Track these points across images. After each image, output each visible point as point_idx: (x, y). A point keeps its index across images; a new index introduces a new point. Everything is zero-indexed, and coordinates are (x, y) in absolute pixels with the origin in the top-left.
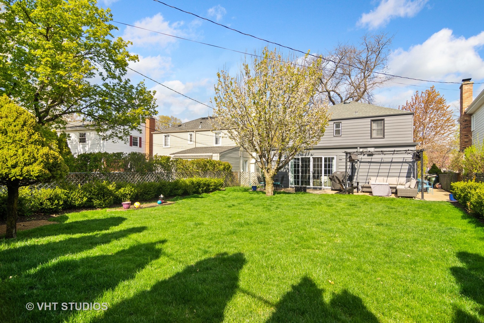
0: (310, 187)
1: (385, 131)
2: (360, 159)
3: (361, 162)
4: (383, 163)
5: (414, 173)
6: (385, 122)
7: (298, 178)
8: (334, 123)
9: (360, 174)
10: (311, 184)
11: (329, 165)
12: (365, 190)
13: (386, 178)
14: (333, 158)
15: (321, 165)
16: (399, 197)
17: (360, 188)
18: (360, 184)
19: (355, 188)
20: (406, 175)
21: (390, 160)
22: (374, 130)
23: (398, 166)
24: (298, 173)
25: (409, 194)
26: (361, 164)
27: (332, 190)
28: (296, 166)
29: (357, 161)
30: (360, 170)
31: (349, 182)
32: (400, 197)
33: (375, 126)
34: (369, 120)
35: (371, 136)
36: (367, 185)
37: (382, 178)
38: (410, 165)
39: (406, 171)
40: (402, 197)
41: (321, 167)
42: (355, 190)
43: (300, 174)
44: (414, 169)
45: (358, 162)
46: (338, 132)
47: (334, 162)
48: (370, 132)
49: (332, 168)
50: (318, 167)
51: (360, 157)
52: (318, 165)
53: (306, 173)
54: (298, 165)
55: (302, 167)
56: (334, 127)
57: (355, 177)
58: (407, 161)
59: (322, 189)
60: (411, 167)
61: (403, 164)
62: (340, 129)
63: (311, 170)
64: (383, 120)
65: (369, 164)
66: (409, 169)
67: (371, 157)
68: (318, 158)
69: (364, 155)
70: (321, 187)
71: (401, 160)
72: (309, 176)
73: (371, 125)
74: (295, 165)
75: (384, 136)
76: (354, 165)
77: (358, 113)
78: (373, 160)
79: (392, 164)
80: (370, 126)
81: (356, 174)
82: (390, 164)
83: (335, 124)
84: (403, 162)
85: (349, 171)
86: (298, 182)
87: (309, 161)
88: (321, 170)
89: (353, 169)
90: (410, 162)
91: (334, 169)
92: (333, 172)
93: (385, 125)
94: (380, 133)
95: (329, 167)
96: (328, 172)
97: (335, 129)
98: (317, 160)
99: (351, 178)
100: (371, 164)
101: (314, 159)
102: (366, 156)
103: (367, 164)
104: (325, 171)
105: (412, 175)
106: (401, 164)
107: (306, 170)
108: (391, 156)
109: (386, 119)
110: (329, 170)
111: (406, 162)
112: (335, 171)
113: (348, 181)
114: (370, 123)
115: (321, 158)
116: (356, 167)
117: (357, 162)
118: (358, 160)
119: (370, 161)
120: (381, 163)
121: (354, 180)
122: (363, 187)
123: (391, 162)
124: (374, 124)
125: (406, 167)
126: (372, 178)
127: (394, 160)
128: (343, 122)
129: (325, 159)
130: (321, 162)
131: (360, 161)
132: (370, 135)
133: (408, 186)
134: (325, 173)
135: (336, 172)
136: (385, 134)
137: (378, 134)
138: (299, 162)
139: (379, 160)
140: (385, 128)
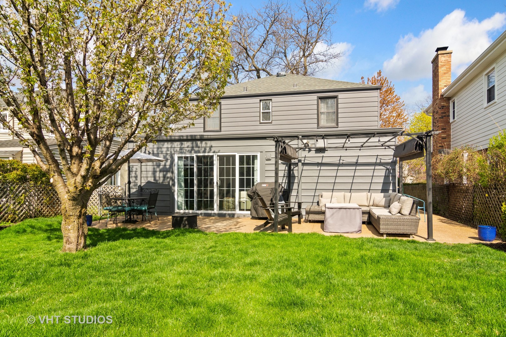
0: (213, 212)
1: (340, 115)
2: (303, 159)
3: (304, 164)
4: (343, 165)
5: (394, 184)
6: (340, 101)
7: (192, 197)
8: (260, 100)
9: (303, 186)
10: (216, 206)
11: (249, 169)
12: (312, 217)
13: (348, 194)
14: (254, 157)
15: (234, 169)
16: (382, 235)
17: (303, 212)
18: (303, 206)
19: (294, 214)
20: (380, 187)
21: (354, 160)
22: (322, 113)
23: (367, 172)
24: (192, 185)
25: (402, 227)
26: (305, 168)
27: (253, 218)
28: (188, 172)
29: (296, 161)
30: (303, 180)
31: (283, 202)
32: (385, 236)
33: (323, 107)
34: (315, 97)
35: (318, 123)
36: (315, 208)
37: (342, 194)
38: (387, 169)
39: (382, 180)
40: (389, 235)
41: (234, 175)
42: (295, 218)
43: (195, 188)
44: (394, 177)
45: (300, 164)
46: (266, 115)
47: (258, 164)
48: (316, 116)
49: (253, 176)
50: (228, 175)
51: (302, 154)
52: (228, 169)
53: (206, 186)
54: (192, 170)
55: (199, 174)
56: (260, 108)
57: (294, 193)
58: (382, 161)
59: (236, 216)
60: (389, 172)
61: (377, 167)
62: (271, 111)
63: (215, 181)
64: (335, 97)
65: (319, 168)
66: (386, 177)
67: (321, 155)
68: (228, 157)
69: (310, 151)
70: (233, 212)
71: (373, 160)
72: (212, 192)
73: (318, 105)
74: (186, 170)
75: (337, 124)
76: (293, 170)
77: (297, 87)
78: (325, 161)
79: (358, 168)
80: (316, 107)
81: (295, 186)
82: (354, 168)
83: (261, 103)
84: (375, 164)
85: (283, 181)
86: (192, 202)
87: (212, 164)
88: (234, 180)
89: (290, 177)
90: (387, 164)
91: (258, 178)
92: (255, 184)
93: (340, 106)
94: (332, 119)
95: (248, 174)
96: (247, 183)
97: (262, 111)
98: (226, 160)
99: (286, 195)
100: (323, 168)
101: (221, 158)
102: (313, 153)
103: (316, 168)
104: (241, 181)
105: (391, 188)
106: (373, 168)
107: (206, 180)
108: (357, 153)
109: (341, 95)
110: (248, 180)
111: (381, 164)
112: (259, 181)
113: (280, 200)
114: (316, 102)
115: (234, 157)
116: (296, 173)
117: (297, 164)
118: (300, 161)
119: (320, 161)
120: (339, 165)
121: (292, 199)
122: (308, 213)
123: (356, 164)
124: (323, 104)
125: (381, 172)
126: (325, 194)
127: (361, 161)
128: (274, 99)
129: (241, 158)
130: (234, 164)
131: (303, 162)
132: (316, 121)
133: (398, 211)
134: (241, 185)
135: (261, 183)
136: (340, 120)
137: (327, 121)
138: (193, 166)
139: (336, 161)
140: (340, 110)
